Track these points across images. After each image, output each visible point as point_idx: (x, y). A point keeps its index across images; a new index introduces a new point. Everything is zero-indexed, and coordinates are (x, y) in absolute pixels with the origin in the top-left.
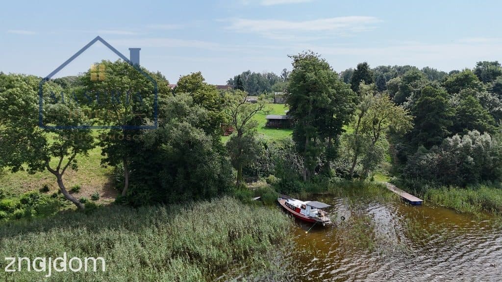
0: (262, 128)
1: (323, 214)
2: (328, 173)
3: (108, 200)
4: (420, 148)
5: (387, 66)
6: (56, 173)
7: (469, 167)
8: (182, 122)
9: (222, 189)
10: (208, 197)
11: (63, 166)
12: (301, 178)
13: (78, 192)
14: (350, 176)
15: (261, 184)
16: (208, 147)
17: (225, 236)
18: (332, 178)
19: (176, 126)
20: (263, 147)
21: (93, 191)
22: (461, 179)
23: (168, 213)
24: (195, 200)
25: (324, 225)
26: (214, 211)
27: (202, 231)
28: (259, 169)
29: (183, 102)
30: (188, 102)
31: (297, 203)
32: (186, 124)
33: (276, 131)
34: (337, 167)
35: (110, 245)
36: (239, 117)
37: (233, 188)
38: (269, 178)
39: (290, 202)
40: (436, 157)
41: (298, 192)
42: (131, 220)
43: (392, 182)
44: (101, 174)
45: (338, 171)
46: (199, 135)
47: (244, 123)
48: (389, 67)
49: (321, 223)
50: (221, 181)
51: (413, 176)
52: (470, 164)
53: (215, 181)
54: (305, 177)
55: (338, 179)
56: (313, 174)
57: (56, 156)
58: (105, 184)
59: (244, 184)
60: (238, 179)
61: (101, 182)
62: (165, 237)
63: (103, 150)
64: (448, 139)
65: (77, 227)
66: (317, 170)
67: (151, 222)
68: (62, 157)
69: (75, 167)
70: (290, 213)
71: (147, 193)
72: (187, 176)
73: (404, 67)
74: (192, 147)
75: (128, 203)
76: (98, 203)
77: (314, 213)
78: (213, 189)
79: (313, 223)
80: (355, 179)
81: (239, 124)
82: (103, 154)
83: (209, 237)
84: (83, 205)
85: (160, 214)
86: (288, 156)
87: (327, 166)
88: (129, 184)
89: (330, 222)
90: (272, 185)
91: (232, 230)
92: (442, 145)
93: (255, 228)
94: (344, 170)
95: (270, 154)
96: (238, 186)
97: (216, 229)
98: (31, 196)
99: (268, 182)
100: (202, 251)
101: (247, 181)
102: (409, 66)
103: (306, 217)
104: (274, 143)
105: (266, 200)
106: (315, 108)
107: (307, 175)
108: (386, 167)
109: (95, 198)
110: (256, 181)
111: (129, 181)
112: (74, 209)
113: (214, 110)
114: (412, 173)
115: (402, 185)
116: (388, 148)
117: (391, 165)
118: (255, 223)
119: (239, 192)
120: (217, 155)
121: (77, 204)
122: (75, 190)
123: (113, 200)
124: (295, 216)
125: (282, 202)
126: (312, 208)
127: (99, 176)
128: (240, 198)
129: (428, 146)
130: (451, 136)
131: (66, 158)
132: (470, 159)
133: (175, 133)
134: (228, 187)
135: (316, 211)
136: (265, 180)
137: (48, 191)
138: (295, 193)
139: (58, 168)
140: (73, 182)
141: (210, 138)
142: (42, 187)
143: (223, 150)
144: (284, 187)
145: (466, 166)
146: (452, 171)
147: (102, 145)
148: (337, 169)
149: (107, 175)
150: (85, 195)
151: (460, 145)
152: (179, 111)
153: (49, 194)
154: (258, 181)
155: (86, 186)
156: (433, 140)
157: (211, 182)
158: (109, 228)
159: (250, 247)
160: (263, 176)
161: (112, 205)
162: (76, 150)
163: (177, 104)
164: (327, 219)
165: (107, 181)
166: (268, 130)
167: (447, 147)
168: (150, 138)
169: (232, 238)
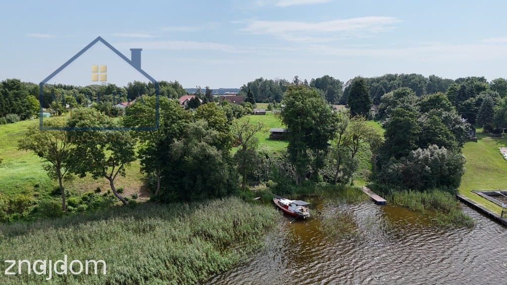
0: (267, 139)
1: (305, 210)
2: (316, 179)
3: (144, 199)
4: (392, 158)
5: (394, 74)
6: (109, 178)
7: (426, 174)
8: (200, 142)
9: (230, 191)
10: (220, 196)
11: (114, 174)
12: (294, 183)
13: (122, 192)
14: (334, 181)
15: (262, 187)
16: (219, 159)
17: (231, 224)
18: (319, 183)
19: (196, 145)
20: (265, 157)
21: (133, 192)
22: (421, 184)
23: (190, 209)
24: (210, 198)
25: (304, 217)
26: (223, 207)
27: (215, 220)
28: (260, 175)
29: (200, 127)
30: (204, 126)
31: (286, 202)
32: (203, 143)
33: (278, 142)
34: (325, 174)
35: (152, 228)
36: (243, 135)
37: (239, 190)
38: (268, 182)
39: (282, 201)
40: (401, 166)
41: (290, 194)
42: (164, 213)
43: (368, 187)
44: (137, 178)
45: (325, 177)
46: (213, 151)
47: (247, 140)
48: (396, 75)
49: (303, 216)
50: (229, 185)
51: (384, 181)
52: (428, 172)
53: (225, 184)
54: (297, 182)
55: (324, 184)
56: (304, 179)
57: (110, 166)
58: (141, 186)
59: (248, 187)
60: (243, 183)
61: (138, 185)
62: (188, 224)
63: (141, 161)
64: (413, 152)
65: (127, 216)
66: (308, 176)
67: (178, 214)
68: (114, 167)
69: (124, 175)
70: (280, 209)
71: (174, 193)
72: (204, 181)
73: (411, 75)
74: (208, 159)
75: (159, 200)
76: (138, 200)
77: (298, 209)
78: (224, 190)
79: (296, 216)
80: (337, 184)
81: (244, 141)
82: (141, 164)
83: (219, 224)
84: (127, 202)
85: (184, 209)
86: (285, 165)
87: (316, 173)
88: (160, 186)
89: (309, 216)
90: (271, 188)
91: (236, 220)
92: (409, 157)
93: (253, 219)
94: (331, 176)
95: (270, 163)
96: (243, 189)
97: (225, 220)
98: (89, 195)
99: (268, 185)
100: (214, 233)
101: (250, 185)
102: (415, 74)
103: (293, 212)
104: (275, 153)
105: (265, 199)
106: (303, 128)
107: (299, 180)
108: (366, 174)
109: (134, 197)
110: (257, 185)
111: (161, 184)
112: (121, 205)
113: (224, 131)
114: (383, 180)
115: (374, 189)
116: (371, 157)
117: (371, 172)
118: (253, 216)
119: (244, 194)
120: (226, 165)
121: (123, 202)
122: (120, 191)
123: (149, 199)
124: (283, 211)
125: (276, 201)
126: (297, 206)
127: (136, 180)
128: (244, 198)
129: (398, 157)
130: (415, 149)
131: (117, 168)
132: (428, 168)
133: (195, 150)
134: (235, 189)
135: (300, 208)
136: (265, 184)
137: (100, 191)
138: (288, 194)
139: (111, 175)
140: (117, 185)
141: (220, 152)
142: (96, 189)
143: (231, 161)
144: (280, 189)
145: (425, 174)
146: (415, 178)
147: (140, 157)
148: (324, 176)
149: (142, 179)
150: (127, 195)
151: (421, 157)
152: (198, 134)
153: (102, 193)
154: (260, 185)
155: (127, 188)
156: (402, 152)
157: (221, 185)
158: (150, 218)
159: (247, 232)
160: (264, 181)
161: (148, 202)
162: (123, 162)
163: (196, 128)
164: (307, 213)
165: (142, 184)
166: (271, 142)
167: (411, 159)
168: (178, 153)
169: (235, 225)
